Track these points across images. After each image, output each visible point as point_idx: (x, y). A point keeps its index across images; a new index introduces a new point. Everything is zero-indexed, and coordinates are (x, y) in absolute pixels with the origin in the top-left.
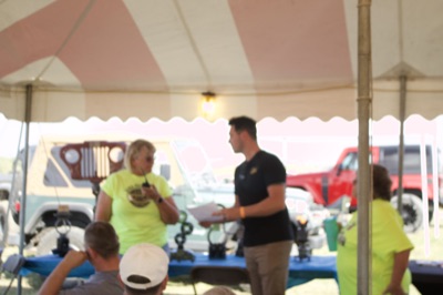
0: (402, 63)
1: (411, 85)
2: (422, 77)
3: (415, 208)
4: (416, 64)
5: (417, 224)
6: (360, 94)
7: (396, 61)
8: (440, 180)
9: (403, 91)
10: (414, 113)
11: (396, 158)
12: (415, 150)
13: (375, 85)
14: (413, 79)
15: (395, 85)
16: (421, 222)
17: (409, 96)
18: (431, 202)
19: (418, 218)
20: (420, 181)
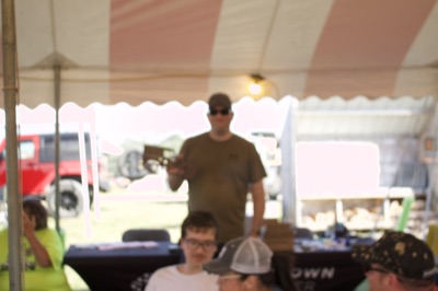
0: (56, 54)
1: (65, 74)
2: (75, 67)
3: (76, 193)
4: (69, 53)
5: (78, 208)
6: (6, 84)
7: (50, 51)
8: (99, 166)
9: (57, 80)
10: (72, 100)
11: (53, 146)
12: (73, 138)
13: (21, 74)
14: (67, 68)
15: (49, 74)
16: (82, 208)
17: (64, 86)
18: (91, 187)
19: (80, 202)
20: (79, 167)
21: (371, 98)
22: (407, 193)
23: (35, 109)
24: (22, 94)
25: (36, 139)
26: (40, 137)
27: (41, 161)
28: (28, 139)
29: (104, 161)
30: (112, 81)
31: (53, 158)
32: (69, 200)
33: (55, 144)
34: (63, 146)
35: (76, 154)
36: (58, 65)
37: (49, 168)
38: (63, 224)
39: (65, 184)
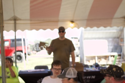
0: (15, 16)
1: (17, 22)
2: (20, 20)
3: (21, 56)
4: (19, 16)
5: (22, 60)
7: (13, 15)
8: (28, 48)
9: (15, 24)
10: (19, 29)
11: (14, 42)
12: (20, 40)
14: (18, 20)
15: (13, 22)
16: (23, 60)
17: (17, 25)
18: (25, 54)
19: (22, 58)
20: (22, 48)
21: (105, 27)
22: (116, 54)
23: (9, 32)
24: (5, 28)
25: (10, 41)
26: (11, 40)
27: (11, 47)
28: (7, 41)
29: (29, 46)
30: (31, 23)
31: (14, 46)
32: (19, 58)
33: (15, 42)
34: (17, 42)
35: (21, 44)
36: (15, 19)
37: (13, 48)
38: (17, 64)
39: (18, 53)
